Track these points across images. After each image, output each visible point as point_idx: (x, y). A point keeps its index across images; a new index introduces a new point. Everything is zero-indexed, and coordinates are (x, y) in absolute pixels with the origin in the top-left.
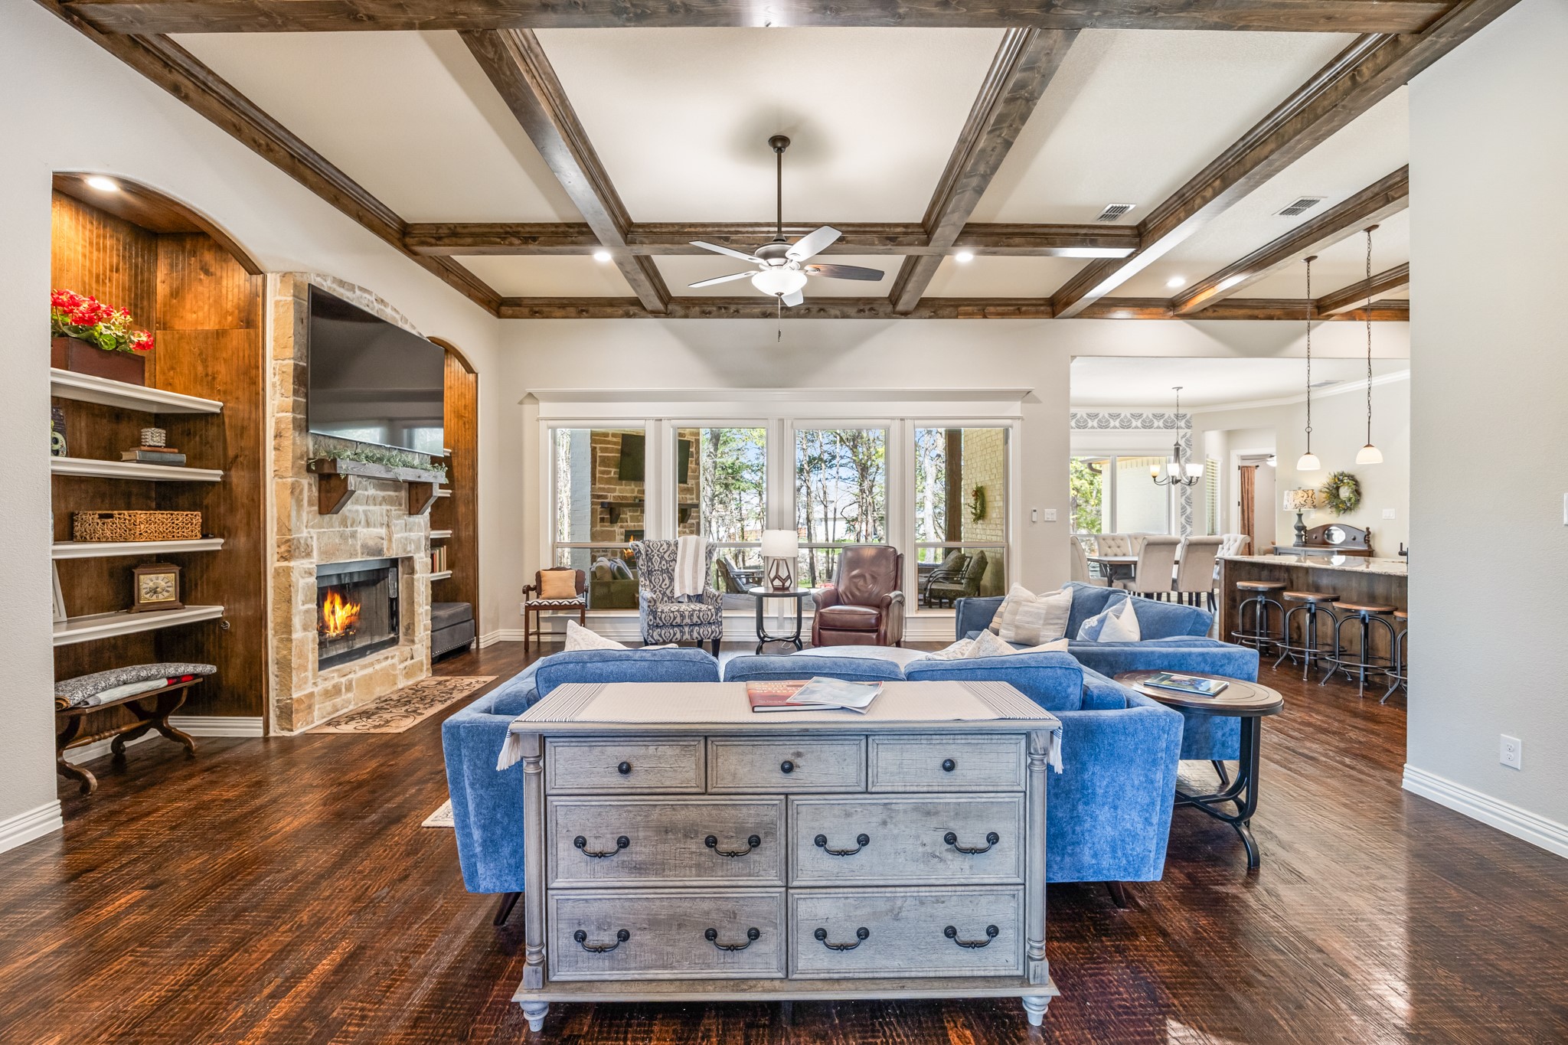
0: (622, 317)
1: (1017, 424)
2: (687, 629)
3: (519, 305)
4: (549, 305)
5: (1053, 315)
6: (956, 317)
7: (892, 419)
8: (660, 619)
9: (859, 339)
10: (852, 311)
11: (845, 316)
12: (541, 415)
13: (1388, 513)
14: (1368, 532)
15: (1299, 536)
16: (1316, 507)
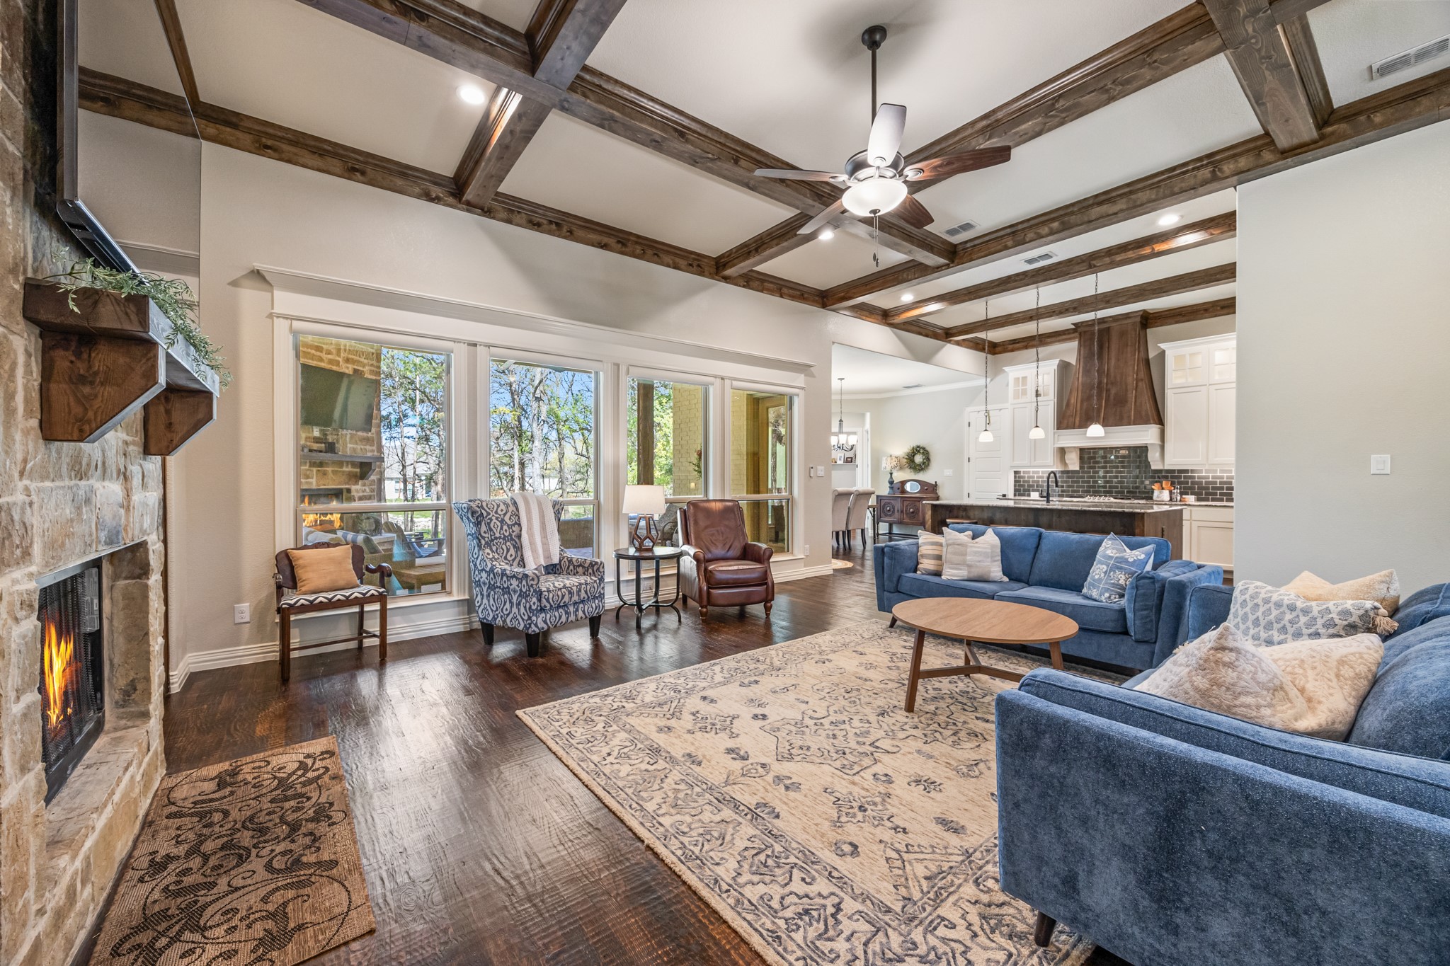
0: (418, 197)
1: (801, 393)
2: (571, 609)
3: (235, 126)
4: (294, 143)
5: (824, 306)
6: (762, 291)
7: (715, 377)
8: (548, 600)
9: (689, 293)
10: (683, 263)
11: (676, 267)
12: (277, 310)
13: (948, 472)
14: (936, 485)
15: (891, 488)
16: (901, 468)
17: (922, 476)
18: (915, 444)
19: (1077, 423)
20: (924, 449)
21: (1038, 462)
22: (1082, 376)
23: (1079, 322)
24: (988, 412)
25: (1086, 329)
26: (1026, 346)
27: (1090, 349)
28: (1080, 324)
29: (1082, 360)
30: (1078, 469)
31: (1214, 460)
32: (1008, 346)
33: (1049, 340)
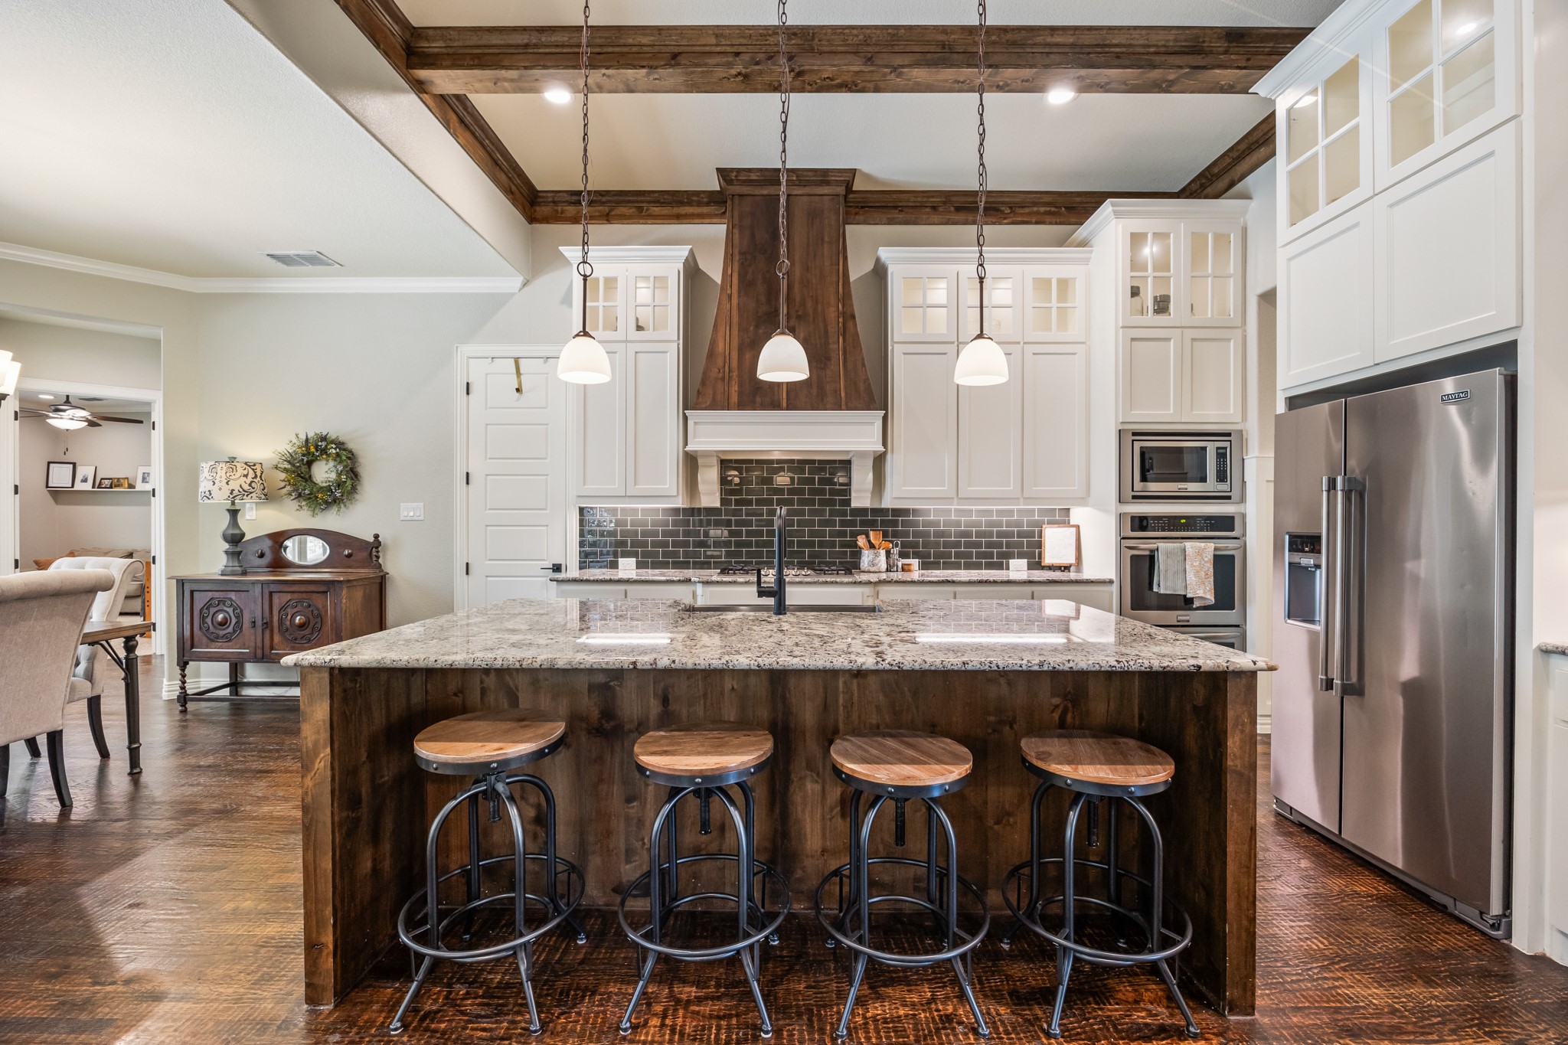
13: (411, 510)
14: (377, 542)
15: (234, 555)
16: (269, 497)
17: (333, 521)
18: (312, 429)
19: (734, 398)
20: (340, 445)
21: (643, 488)
22: (739, 293)
23: (732, 170)
24: (517, 361)
25: (745, 190)
26: (608, 214)
27: (753, 236)
28: (734, 174)
29: (737, 257)
30: (718, 505)
31: (967, 490)
32: (565, 208)
33: (656, 210)
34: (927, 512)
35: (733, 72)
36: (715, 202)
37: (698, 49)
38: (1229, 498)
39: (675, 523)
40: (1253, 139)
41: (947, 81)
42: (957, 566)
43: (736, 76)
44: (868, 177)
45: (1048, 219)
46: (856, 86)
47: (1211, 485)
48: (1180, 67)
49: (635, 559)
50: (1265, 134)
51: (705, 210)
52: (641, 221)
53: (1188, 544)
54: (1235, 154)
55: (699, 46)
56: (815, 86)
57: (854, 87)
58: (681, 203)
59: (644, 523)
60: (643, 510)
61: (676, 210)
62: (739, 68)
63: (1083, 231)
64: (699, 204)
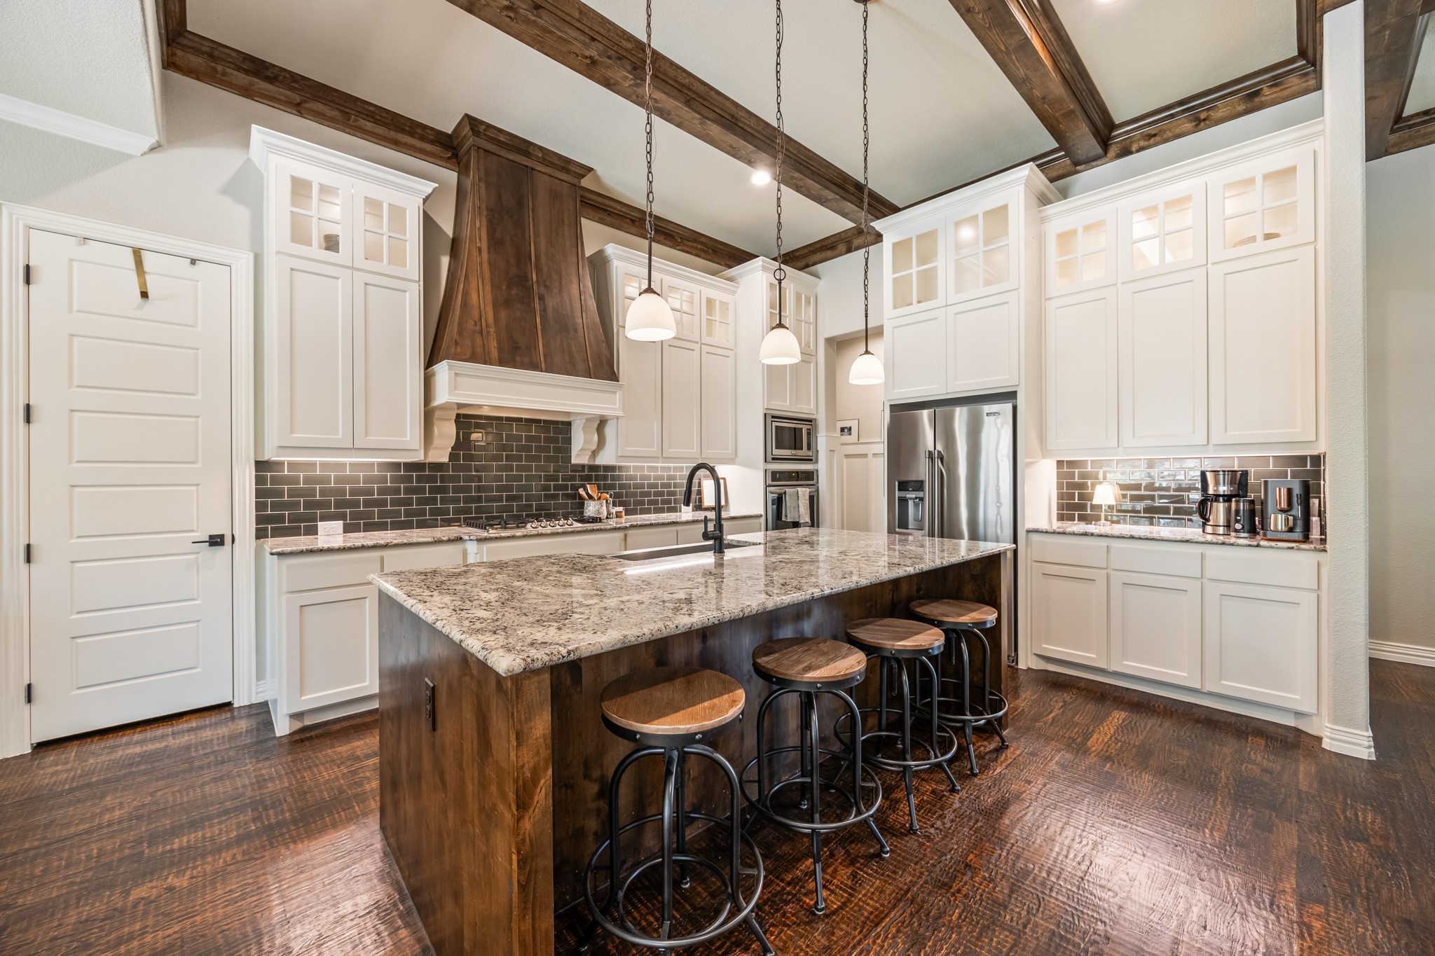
21: (376, 438)
22: (489, 248)
23: (482, 123)
24: (137, 253)
25: (491, 147)
26: (299, 105)
27: (499, 196)
28: (484, 127)
29: (485, 213)
30: (446, 460)
31: (669, 452)
32: (229, 71)
33: (369, 125)
34: (628, 468)
35: (587, 53)
36: (441, 143)
37: (559, 13)
38: (811, 460)
39: (394, 479)
40: (826, 243)
41: (726, 142)
42: (648, 511)
43: (586, 57)
44: (597, 179)
45: (702, 254)
46: (669, 114)
47: (803, 452)
48: (836, 194)
49: (342, 522)
50: (832, 243)
51: (429, 147)
52: (347, 130)
53: (799, 489)
54: (811, 249)
55: (562, 11)
56: (640, 99)
57: (666, 116)
58: (402, 131)
59: (355, 480)
60: (352, 465)
61: (393, 134)
62: (594, 53)
63: (733, 271)
64: (422, 138)
